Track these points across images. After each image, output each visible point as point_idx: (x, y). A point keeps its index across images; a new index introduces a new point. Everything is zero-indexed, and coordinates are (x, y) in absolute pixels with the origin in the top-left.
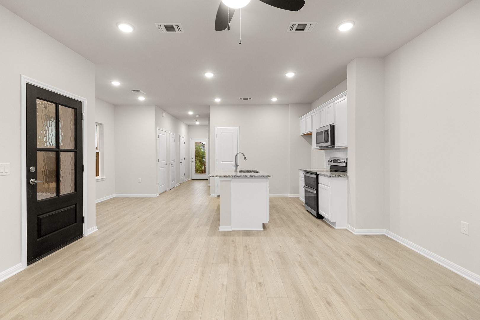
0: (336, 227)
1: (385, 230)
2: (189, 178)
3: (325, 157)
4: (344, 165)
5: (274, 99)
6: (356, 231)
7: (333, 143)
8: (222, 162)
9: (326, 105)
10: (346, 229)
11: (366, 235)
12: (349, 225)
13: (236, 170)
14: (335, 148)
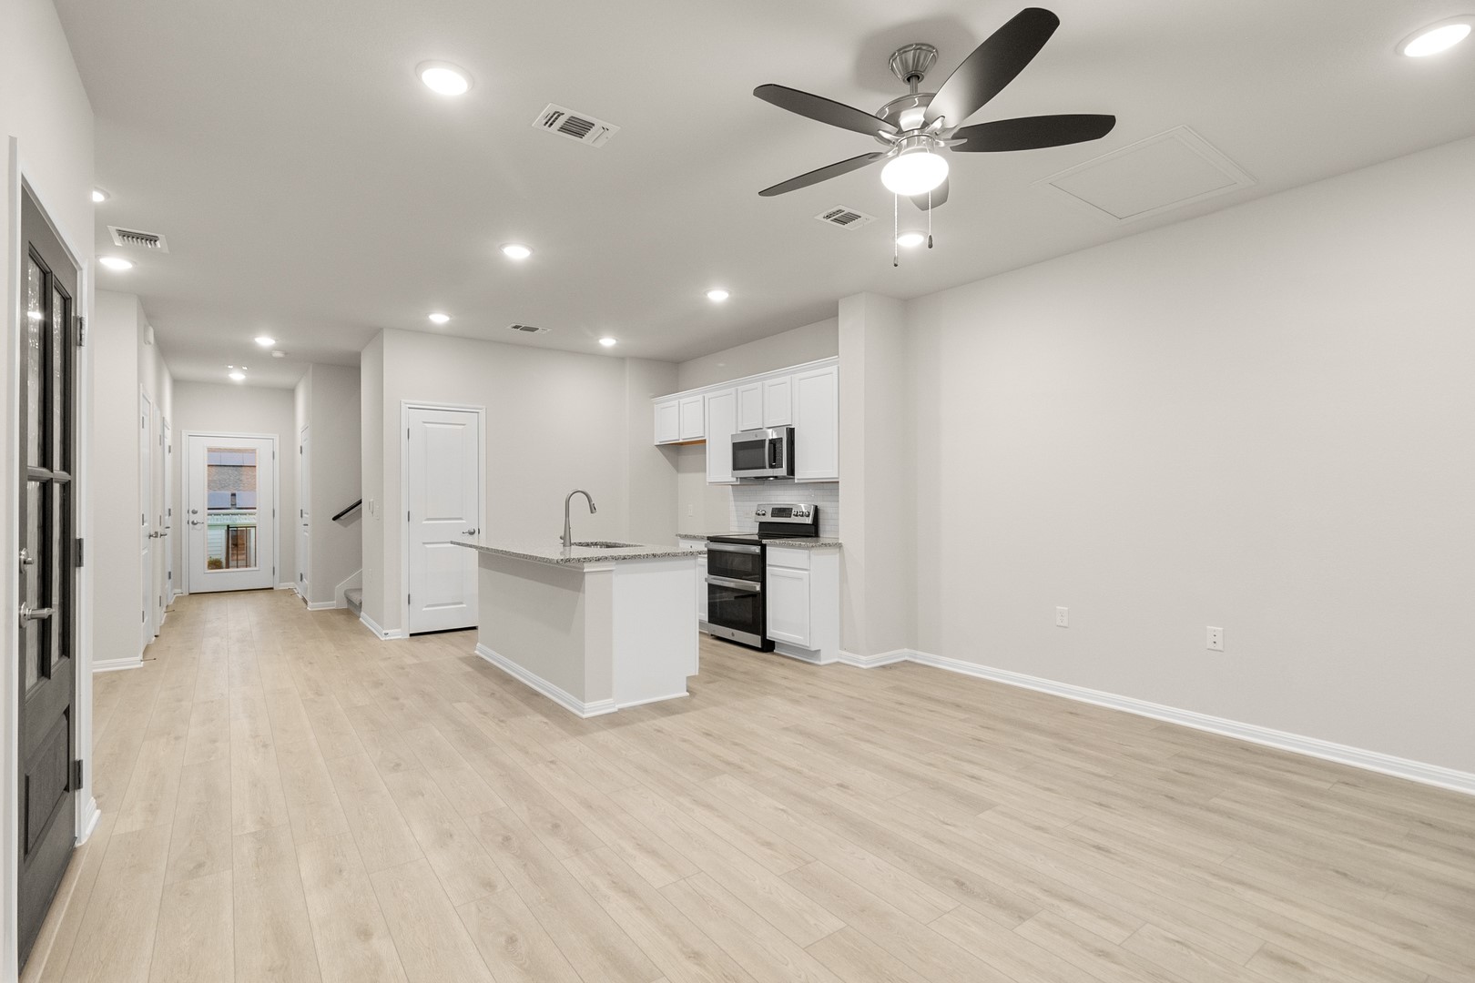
0: (820, 660)
1: (906, 650)
2: (179, 591)
3: (732, 503)
4: (809, 521)
5: (608, 342)
6: (865, 661)
7: (791, 471)
8: (428, 519)
9: (765, 379)
10: (838, 663)
11: (883, 667)
12: (844, 653)
13: (566, 540)
14: (796, 481)
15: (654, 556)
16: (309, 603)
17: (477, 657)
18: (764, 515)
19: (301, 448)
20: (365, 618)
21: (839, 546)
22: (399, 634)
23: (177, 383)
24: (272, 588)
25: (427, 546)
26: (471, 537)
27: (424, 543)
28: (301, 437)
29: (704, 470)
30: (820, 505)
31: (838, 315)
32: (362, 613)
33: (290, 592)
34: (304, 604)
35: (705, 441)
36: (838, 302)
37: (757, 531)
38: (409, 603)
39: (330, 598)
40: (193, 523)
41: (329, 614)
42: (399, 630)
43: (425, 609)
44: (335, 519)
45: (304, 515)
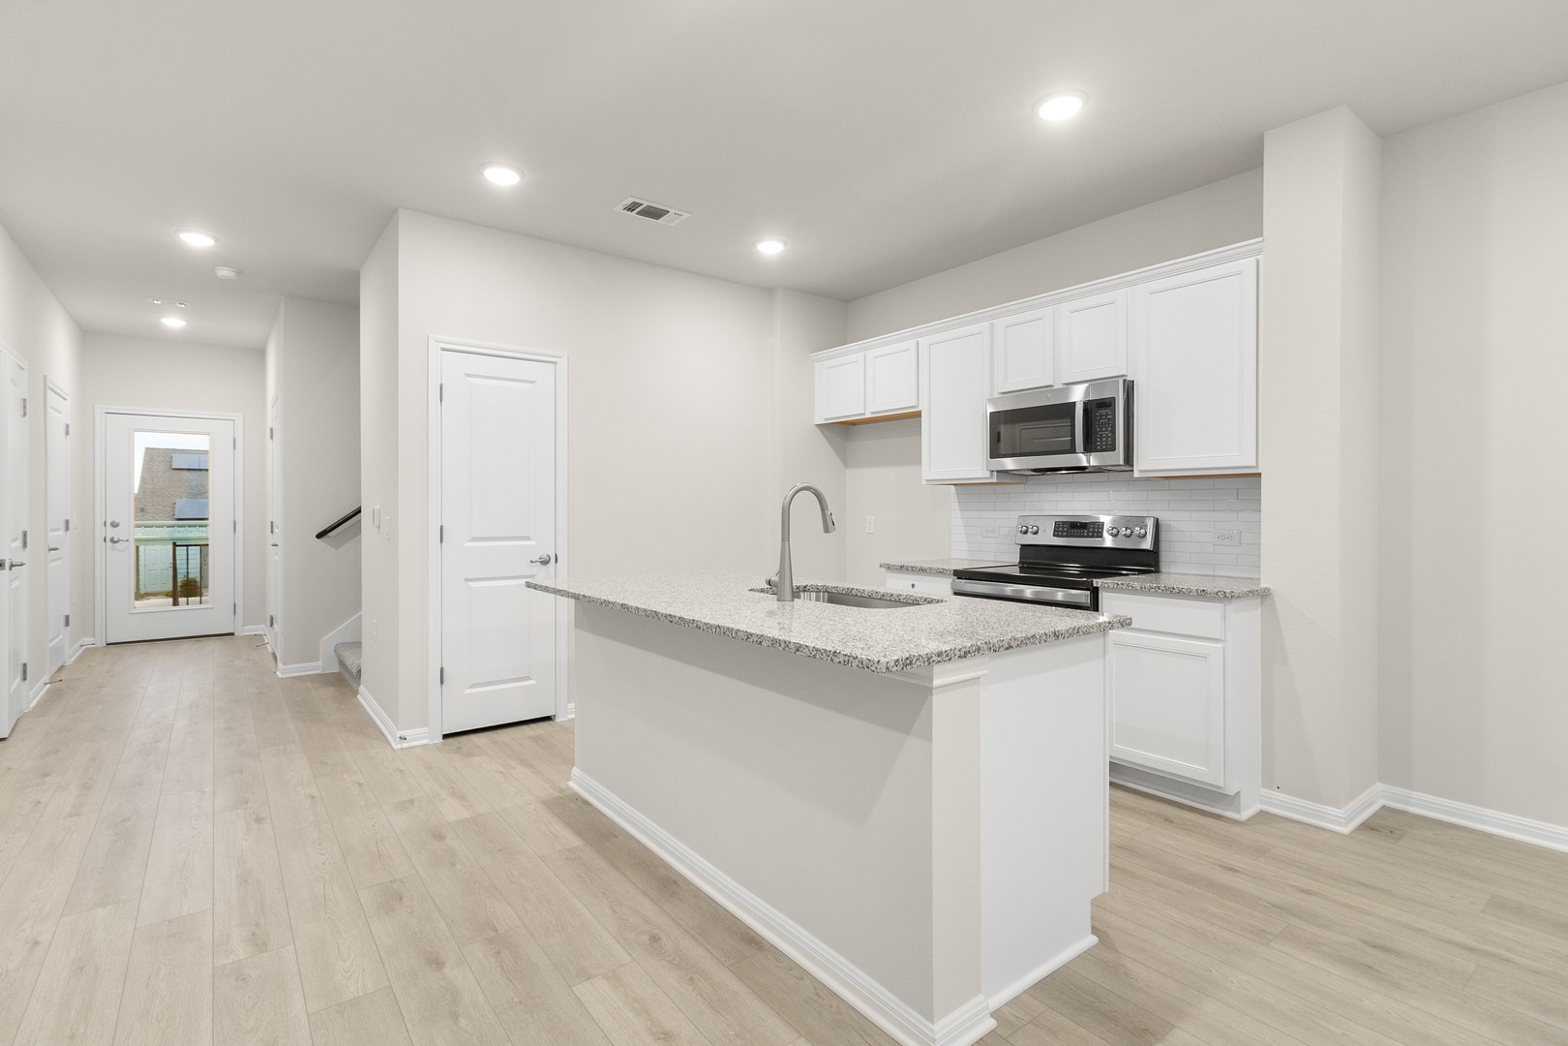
15: (1057, 635)
16: (280, 665)
17: (577, 798)
18: (1036, 533)
19: (272, 430)
20: (365, 697)
21: (1264, 595)
22: (424, 736)
23: (87, 336)
24: (232, 634)
25: (473, 584)
26: (543, 568)
27: (467, 580)
28: (272, 417)
29: (919, 462)
30: (1163, 516)
31: (1262, 165)
32: (362, 688)
33: (257, 641)
34: (273, 663)
35: (918, 415)
36: (1262, 136)
37: (1017, 560)
38: (442, 682)
39: (312, 657)
40: (113, 541)
41: (309, 684)
42: (425, 730)
43: (468, 691)
44: (319, 536)
45: (275, 530)
